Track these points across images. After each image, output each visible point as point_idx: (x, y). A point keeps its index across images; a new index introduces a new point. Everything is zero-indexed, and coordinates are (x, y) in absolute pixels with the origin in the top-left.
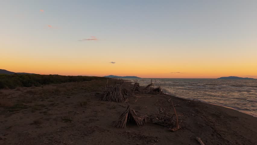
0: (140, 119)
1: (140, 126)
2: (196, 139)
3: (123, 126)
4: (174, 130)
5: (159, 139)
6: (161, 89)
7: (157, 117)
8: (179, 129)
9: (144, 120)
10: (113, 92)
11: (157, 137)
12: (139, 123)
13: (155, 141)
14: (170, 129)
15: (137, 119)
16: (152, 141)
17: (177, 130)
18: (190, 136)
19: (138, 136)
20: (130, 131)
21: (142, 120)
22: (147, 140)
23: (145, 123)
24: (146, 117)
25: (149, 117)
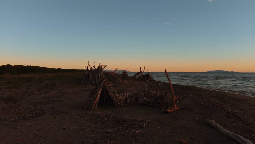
0: (120, 97)
1: (120, 107)
2: (208, 122)
3: (93, 107)
4: (169, 111)
5: (146, 123)
7: (145, 96)
8: (176, 111)
9: (126, 99)
10: (93, 75)
11: (143, 121)
12: (118, 102)
13: (139, 125)
14: (163, 110)
15: (116, 98)
16: (135, 126)
17: (173, 111)
18: (196, 119)
19: (111, 119)
20: (101, 113)
21: (123, 98)
22: (126, 126)
23: (128, 103)
24: (129, 95)
25: (133, 96)
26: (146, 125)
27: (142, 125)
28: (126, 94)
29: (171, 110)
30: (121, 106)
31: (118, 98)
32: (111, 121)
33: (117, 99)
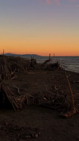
0: (19, 99)
4: (66, 116)
5: (39, 133)
6: (59, 65)
8: (75, 114)
9: (25, 102)
11: (36, 129)
12: (16, 105)
13: (31, 135)
14: (62, 113)
15: (14, 100)
16: (27, 137)
17: (71, 116)
21: (22, 100)
22: (19, 136)
23: (27, 105)
24: (29, 96)
25: (33, 97)
26: (38, 135)
27: (34, 135)
28: (25, 96)
29: (68, 114)
30: (19, 109)
31: (17, 100)
32: (6, 129)
33: (15, 102)
